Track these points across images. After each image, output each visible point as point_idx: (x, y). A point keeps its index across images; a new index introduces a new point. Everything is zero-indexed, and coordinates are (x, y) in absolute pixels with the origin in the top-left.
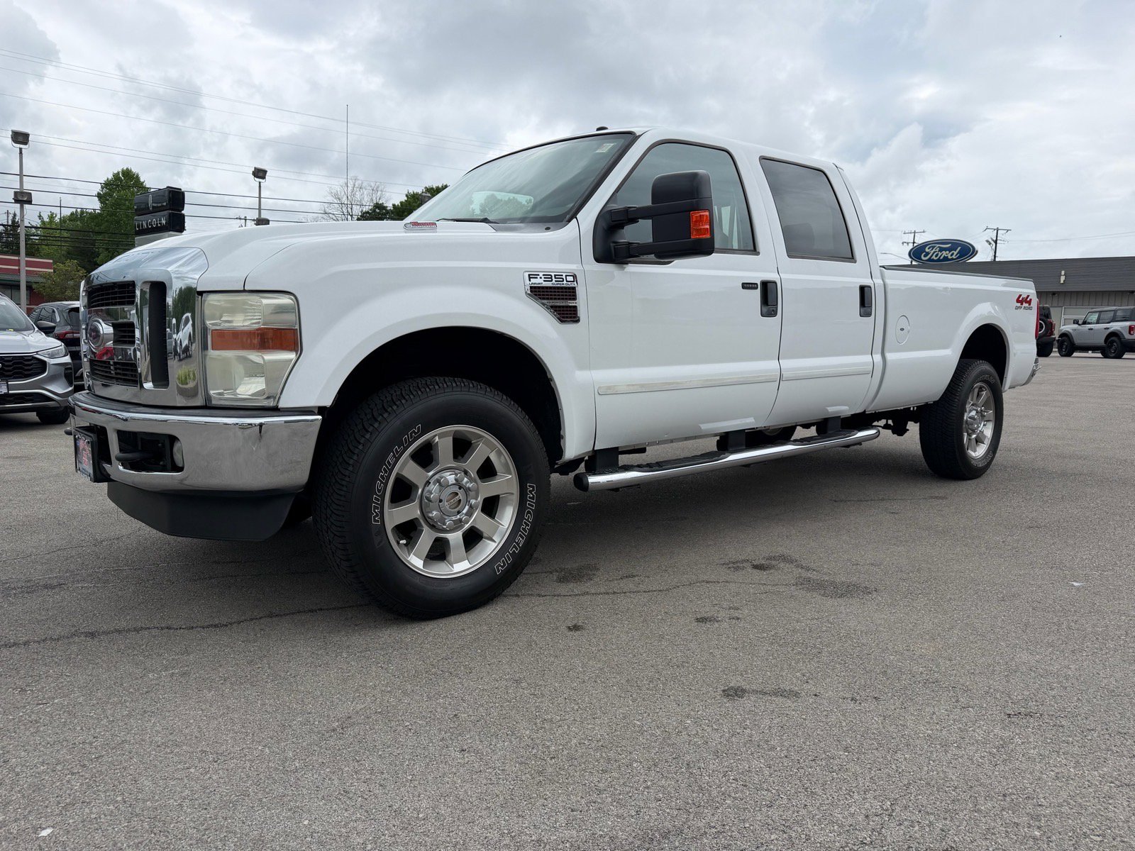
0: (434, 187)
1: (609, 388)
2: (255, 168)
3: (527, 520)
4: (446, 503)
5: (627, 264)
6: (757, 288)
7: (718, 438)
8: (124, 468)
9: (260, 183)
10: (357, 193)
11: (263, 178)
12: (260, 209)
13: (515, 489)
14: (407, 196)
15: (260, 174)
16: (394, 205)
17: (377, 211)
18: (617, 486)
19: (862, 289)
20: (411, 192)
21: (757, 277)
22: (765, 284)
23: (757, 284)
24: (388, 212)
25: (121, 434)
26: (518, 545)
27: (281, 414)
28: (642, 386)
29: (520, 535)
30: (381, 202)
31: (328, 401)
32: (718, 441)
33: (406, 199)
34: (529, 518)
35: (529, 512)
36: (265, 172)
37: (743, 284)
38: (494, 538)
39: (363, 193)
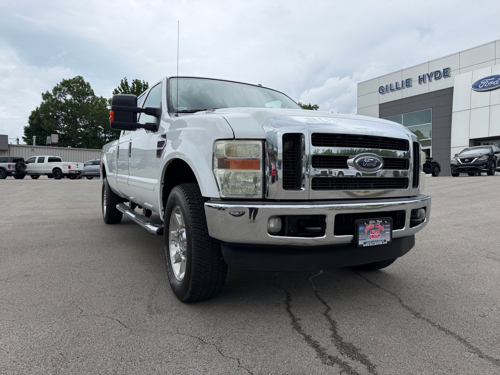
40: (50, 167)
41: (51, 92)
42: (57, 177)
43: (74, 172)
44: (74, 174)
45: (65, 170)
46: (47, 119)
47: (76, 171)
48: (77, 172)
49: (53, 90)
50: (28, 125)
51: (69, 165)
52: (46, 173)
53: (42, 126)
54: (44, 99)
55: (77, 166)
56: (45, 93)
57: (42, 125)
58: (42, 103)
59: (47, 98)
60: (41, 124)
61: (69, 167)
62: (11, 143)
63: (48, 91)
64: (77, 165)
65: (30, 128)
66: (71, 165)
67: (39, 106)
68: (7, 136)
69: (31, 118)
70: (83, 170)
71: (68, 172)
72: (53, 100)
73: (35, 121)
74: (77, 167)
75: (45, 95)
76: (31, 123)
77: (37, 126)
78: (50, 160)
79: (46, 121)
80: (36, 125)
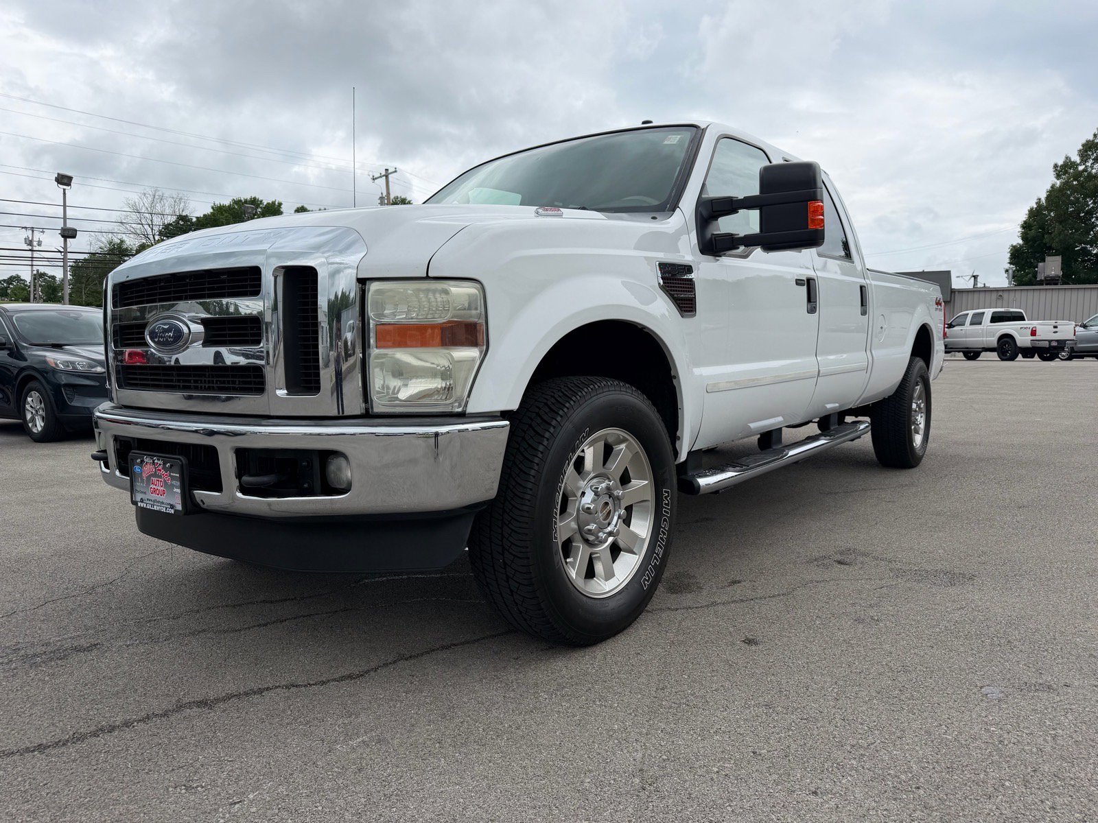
0: (242, 199)
1: (715, 385)
2: (58, 174)
3: (664, 529)
4: (600, 515)
5: (721, 256)
6: (804, 285)
7: (759, 436)
8: (243, 494)
9: (64, 190)
10: (157, 205)
11: (69, 185)
12: (65, 218)
13: (650, 496)
14: (213, 208)
15: (64, 180)
16: (197, 218)
17: (181, 223)
18: (717, 489)
19: (862, 287)
20: (217, 203)
21: (805, 273)
22: (809, 280)
23: (804, 280)
24: (193, 224)
25: (241, 453)
26: (658, 555)
27: (465, 420)
28: (736, 382)
29: (659, 546)
30: (184, 214)
31: (514, 404)
32: (759, 439)
33: (212, 211)
34: (665, 526)
35: (665, 520)
36: (70, 178)
37: (796, 280)
38: (634, 550)
39: (164, 205)
40: (992, 334)
41: (1076, 158)
42: (1006, 355)
43: (1046, 344)
44: (1045, 348)
45: (1023, 340)
46: (1060, 223)
47: (1050, 341)
48: (1054, 344)
49: (1080, 151)
50: (1021, 242)
51: (1031, 327)
52: (986, 346)
53: (1047, 240)
54: (1058, 177)
55: (1056, 330)
56: (1060, 163)
57: (1047, 238)
58: (1053, 187)
59: (1066, 172)
60: (1046, 236)
61: (1033, 333)
62: (984, 284)
63: (1069, 155)
64: (1055, 327)
65: (1022, 247)
66: (1037, 326)
67: (1043, 196)
68: (948, 273)
69: (1026, 226)
70: (1072, 337)
71: (1028, 344)
72: (1078, 175)
73: (1032, 233)
74: (1055, 332)
75: (1061, 166)
76: (1024, 237)
77: (1036, 242)
78: (996, 318)
79: (1058, 227)
80: (1034, 239)
